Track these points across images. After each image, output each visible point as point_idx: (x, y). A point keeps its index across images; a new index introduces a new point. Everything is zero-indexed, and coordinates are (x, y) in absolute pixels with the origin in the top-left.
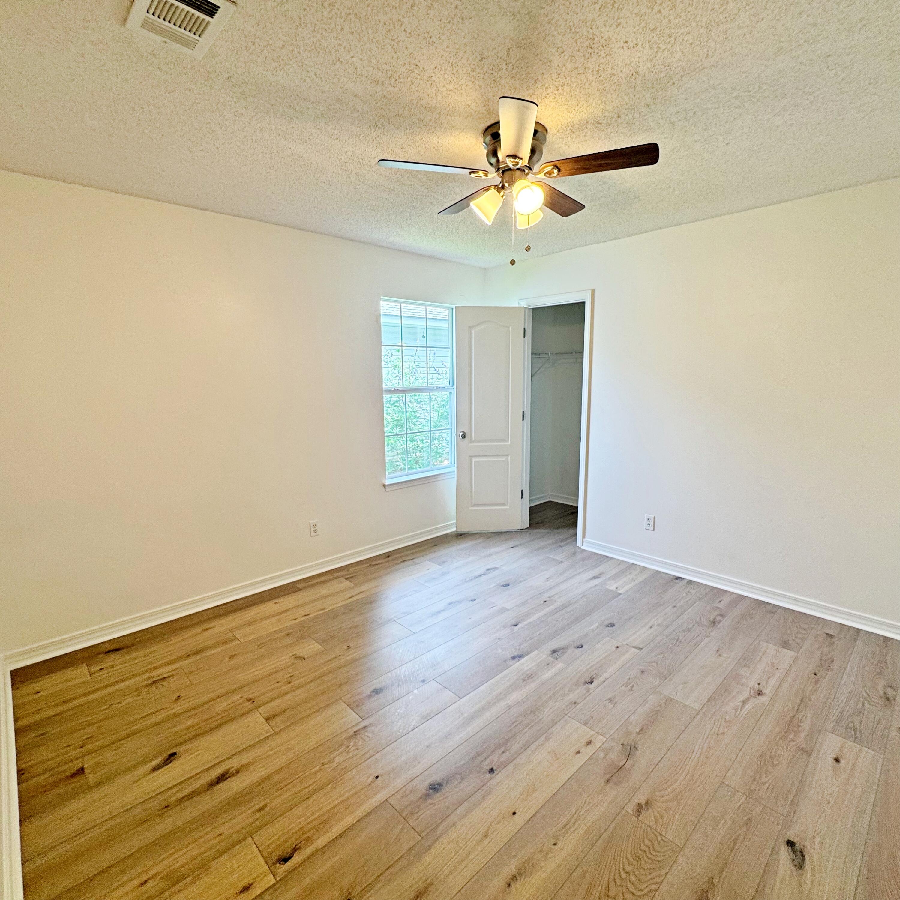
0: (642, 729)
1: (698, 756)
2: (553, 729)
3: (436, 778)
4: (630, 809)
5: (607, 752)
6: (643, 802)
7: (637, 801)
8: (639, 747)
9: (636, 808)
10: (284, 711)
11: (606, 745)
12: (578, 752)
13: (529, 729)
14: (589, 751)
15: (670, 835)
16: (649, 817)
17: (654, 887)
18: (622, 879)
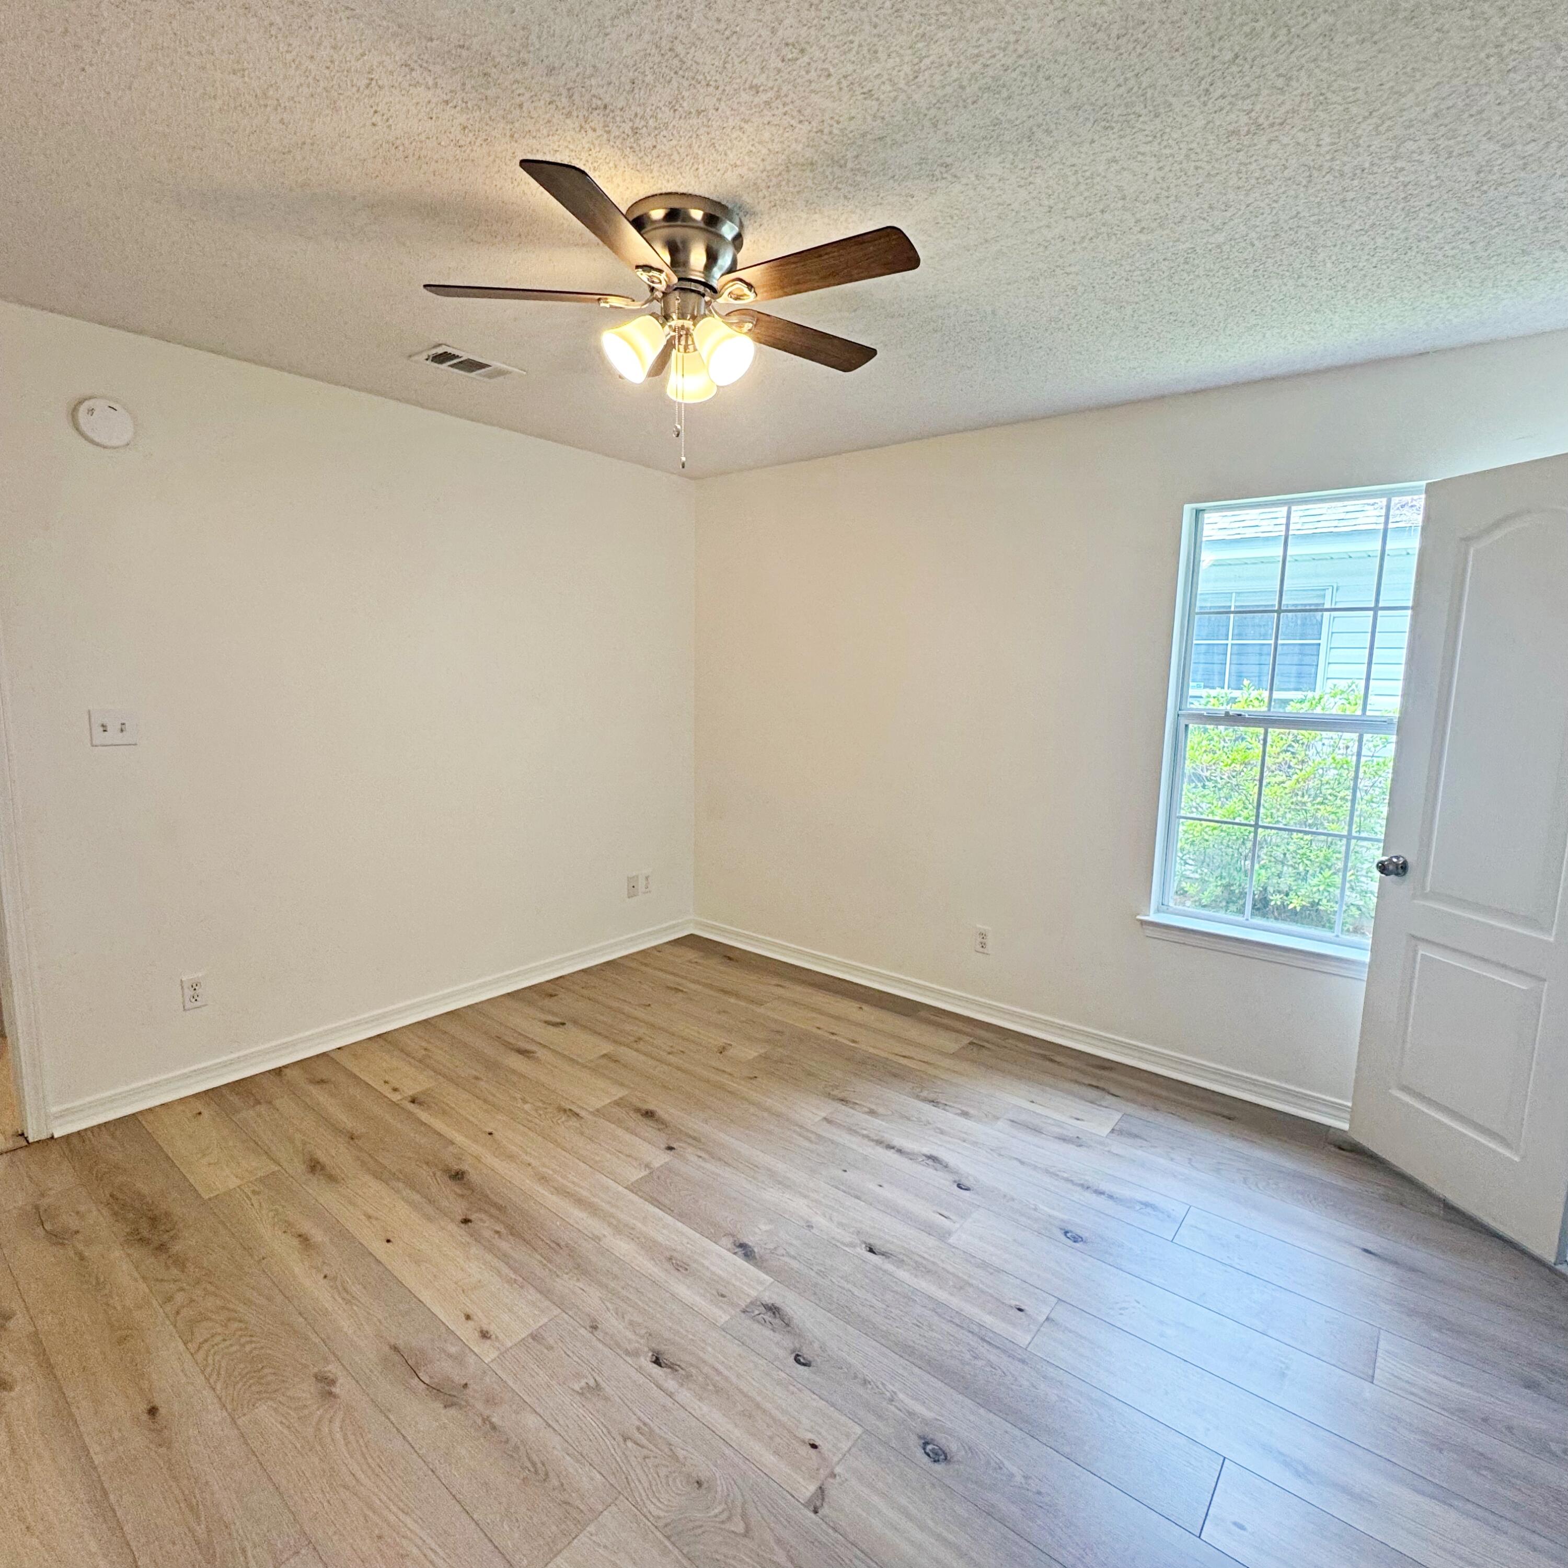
0: (494, 1427)
1: (392, 1518)
2: (532, 1291)
3: (473, 1176)
4: (332, 1369)
5: (459, 1360)
6: (336, 1390)
7: (341, 1381)
8: (452, 1412)
9: (332, 1377)
10: (616, 1061)
11: (471, 1359)
12: (468, 1317)
13: (541, 1262)
14: (467, 1332)
15: (262, 1410)
16: (306, 1390)
17: (209, 1370)
18: (241, 1336)
